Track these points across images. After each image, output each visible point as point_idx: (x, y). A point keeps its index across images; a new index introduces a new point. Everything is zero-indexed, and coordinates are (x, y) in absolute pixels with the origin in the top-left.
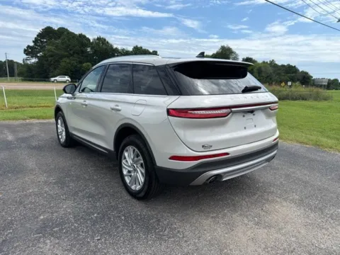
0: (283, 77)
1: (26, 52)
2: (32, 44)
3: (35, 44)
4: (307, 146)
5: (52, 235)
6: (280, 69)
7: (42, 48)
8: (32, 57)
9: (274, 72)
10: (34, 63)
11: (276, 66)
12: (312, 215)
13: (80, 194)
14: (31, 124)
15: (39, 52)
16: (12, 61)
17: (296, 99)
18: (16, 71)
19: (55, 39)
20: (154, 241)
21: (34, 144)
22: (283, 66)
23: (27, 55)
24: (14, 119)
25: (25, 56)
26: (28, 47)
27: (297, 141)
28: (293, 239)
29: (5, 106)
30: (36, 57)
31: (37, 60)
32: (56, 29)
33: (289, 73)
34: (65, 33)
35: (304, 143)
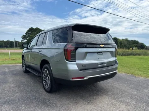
0: (132, 46)
1: (23, 37)
2: (25, 34)
3: (26, 34)
4: (128, 74)
5: (8, 104)
6: (130, 42)
7: (29, 36)
8: (25, 39)
9: (127, 43)
10: (25, 42)
11: (128, 41)
12: (113, 100)
13: (24, 91)
14: (17, 66)
15: (27, 37)
16: (17, 41)
17: (135, 55)
18: (18, 45)
19: (34, 32)
20: (44, 107)
21: (14, 73)
22: (132, 41)
23: (23, 39)
24: (11, 64)
25: (22, 39)
26: (24, 35)
27: (124, 72)
28: (100, 109)
29: (9, 59)
30: (26, 39)
31: (26, 41)
32: (35, 28)
33: (135, 44)
34: (38, 30)
35: (127, 73)
